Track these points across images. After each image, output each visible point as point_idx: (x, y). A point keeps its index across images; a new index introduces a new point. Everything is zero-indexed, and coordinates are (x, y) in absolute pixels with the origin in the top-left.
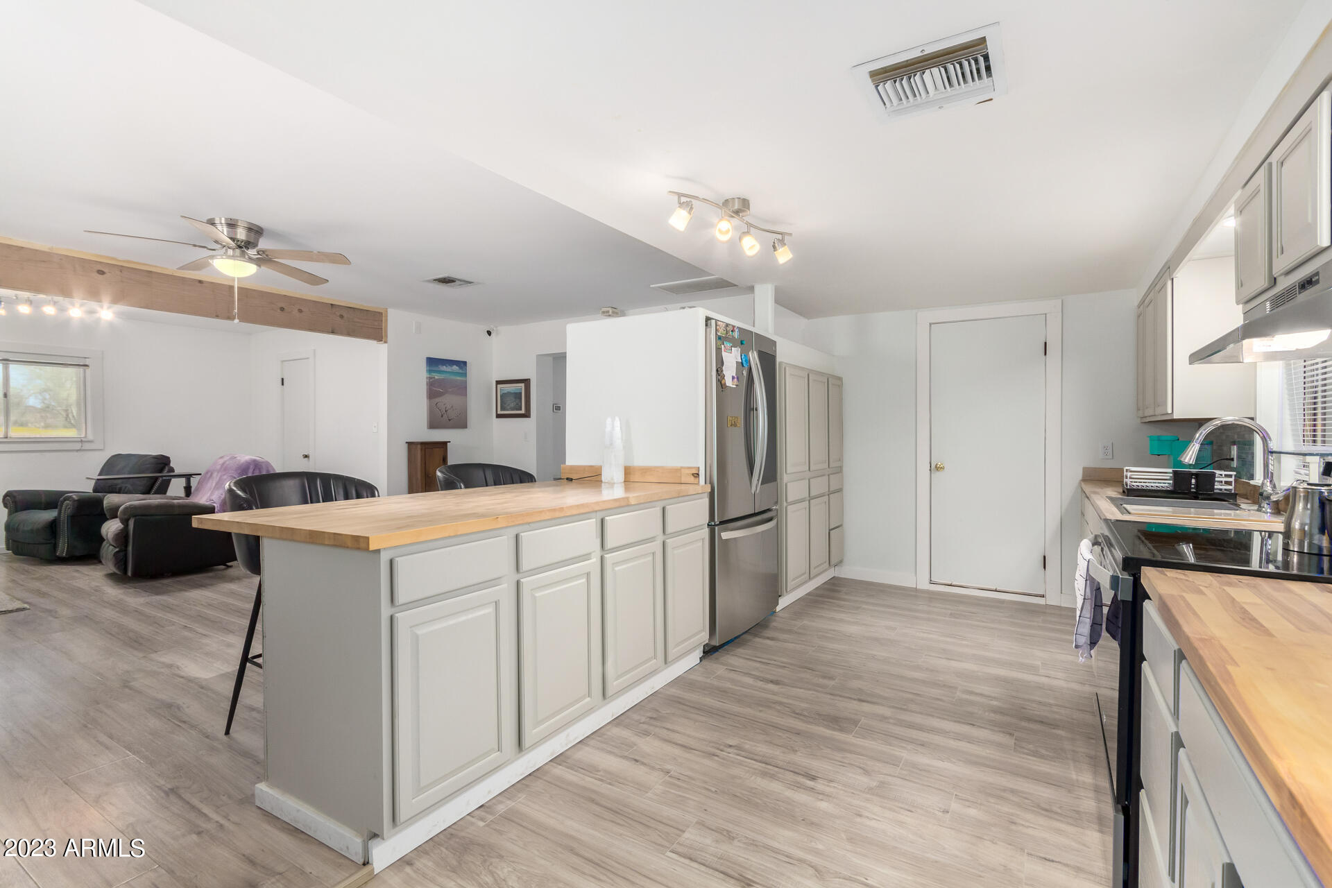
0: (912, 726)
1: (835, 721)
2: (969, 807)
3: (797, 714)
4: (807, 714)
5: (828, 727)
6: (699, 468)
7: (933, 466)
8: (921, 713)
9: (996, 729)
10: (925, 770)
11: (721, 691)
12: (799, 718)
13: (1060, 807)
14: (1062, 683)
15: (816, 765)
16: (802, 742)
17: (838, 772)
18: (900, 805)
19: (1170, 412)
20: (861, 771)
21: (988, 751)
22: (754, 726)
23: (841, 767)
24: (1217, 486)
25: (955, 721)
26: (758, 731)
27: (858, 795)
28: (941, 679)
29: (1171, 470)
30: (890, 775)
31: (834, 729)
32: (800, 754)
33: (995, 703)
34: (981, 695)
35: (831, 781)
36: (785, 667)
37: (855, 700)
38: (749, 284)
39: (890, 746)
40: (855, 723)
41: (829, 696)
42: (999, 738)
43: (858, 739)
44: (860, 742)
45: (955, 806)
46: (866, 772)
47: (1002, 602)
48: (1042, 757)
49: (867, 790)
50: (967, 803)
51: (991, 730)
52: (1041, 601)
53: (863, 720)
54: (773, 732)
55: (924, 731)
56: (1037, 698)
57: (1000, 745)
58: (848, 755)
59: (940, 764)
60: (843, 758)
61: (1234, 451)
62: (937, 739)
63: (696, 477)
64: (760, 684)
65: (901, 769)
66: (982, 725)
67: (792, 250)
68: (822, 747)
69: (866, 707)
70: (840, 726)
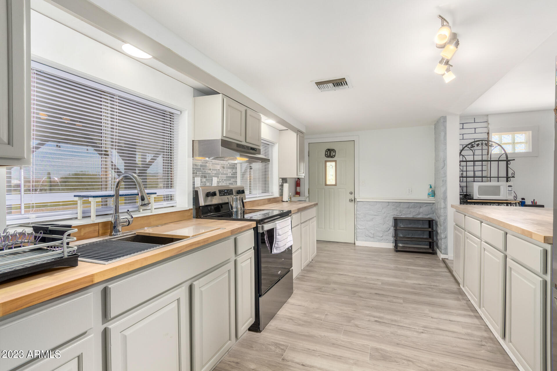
18: (342, 315)
49: (354, 319)
65: (343, 329)
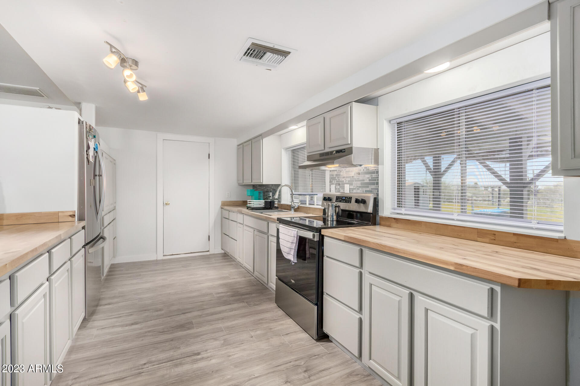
0: (212, 314)
1: (182, 327)
2: (256, 331)
3: (162, 332)
4: (167, 330)
5: (182, 331)
6: (75, 211)
7: (164, 203)
8: (210, 308)
9: (238, 302)
10: (233, 327)
11: (107, 342)
12: (165, 334)
13: (276, 317)
14: (239, 280)
15: (195, 348)
16: (178, 342)
17: (205, 346)
19: (262, 182)
20: (212, 340)
21: (243, 311)
22: (146, 348)
23: (204, 343)
24: (275, 205)
25: (224, 306)
26: (151, 349)
27: (221, 349)
28: (204, 292)
29: (264, 201)
30: (224, 336)
31: (185, 330)
32: (182, 348)
33: (229, 294)
34: (222, 293)
35: (206, 351)
36: (131, 315)
37: (181, 314)
38: (79, 101)
39: (213, 325)
40: (191, 323)
41: (169, 318)
42: (241, 305)
43: (199, 329)
44: (200, 330)
45: (252, 334)
46: (215, 339)
47: (195, 257)
48: (257, 305)
50: (254, 331)
51: (237, 303)
52: (208, 253)
53: (194, 321)
54: (159, 346)
55: (218, 314)
56: (238, 287)
57: (244, 307)
58: (202, 337)
59: (234, 323)
60: (201, 339)
61: (271, 194)
62: (225, 314)
63: (73, 217)
64: (127, 328)
66: (233, 303)
67: (148, 95)
68: (189, 340)
69: (189, 315)
70: (186, 328)
